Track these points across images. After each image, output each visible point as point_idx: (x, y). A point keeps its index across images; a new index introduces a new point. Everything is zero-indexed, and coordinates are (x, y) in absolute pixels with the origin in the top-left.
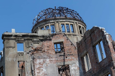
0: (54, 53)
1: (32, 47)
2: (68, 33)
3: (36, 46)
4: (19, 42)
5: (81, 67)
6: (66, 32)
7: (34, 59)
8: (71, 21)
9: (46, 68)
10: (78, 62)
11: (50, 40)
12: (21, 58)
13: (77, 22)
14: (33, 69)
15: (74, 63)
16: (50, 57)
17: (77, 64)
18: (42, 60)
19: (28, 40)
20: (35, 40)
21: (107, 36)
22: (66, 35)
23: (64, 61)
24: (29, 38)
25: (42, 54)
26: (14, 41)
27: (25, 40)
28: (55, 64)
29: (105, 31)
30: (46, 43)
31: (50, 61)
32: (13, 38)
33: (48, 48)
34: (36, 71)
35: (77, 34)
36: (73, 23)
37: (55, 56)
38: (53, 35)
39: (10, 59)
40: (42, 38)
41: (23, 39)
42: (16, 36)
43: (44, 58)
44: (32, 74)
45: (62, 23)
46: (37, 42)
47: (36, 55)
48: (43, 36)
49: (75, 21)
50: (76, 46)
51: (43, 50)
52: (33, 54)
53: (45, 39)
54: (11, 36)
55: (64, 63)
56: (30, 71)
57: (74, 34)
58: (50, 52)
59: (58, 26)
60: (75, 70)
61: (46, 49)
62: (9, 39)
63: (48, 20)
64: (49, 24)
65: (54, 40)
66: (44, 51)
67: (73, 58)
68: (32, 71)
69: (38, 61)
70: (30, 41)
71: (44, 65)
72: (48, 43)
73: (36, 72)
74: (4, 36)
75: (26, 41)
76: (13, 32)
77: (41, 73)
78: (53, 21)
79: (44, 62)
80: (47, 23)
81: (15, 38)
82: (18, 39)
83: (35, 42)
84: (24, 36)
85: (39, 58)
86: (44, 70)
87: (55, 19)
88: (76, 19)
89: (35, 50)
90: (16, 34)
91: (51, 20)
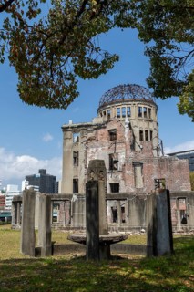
0: (107, 141)
1: (86, 137)
2: (123, 119)
3: (90, 135)
4: (75, 132)
6: (121, 117)
7: (87, 148)
8: (128, 103)
9: (98, 156)
11: (105, 127)
12: (75, 149)
13: (136, 103)
16: (103, 146)
18: (95, 149)
19: (82, 130)
20: (89, 129)
22: (120, 121)
23: (115, 149)
24: (84, 128)
25: (95, 143)
26: (71, 132)
27: (80, 130)
28: (107, 153)
30: (100, 132)
31: (103, 149)
32: (69, 129)
33: (102, 136)
36: (130, 106)
37: (108, 144)
38: (107, 123)
40: (96, 127)
41: (78, 130)
42: (72, 127)
43: (97, 147)
45: (118, 107)
46: (91, 131)
47: (90, 144)
48: (97, 125)
49: (134, 103)
51: (97, 138)
52: (87, 143)
53: (99, 127)
54: (68, 127)
55: (115, 151)
57: (129, 118)
58: (103, 140)
59: (113, 112)
61: (99, 137)
63: (105, 105)
65: (109, 127)
66: (98, 140)
67: (124, 146)
69: (91, 150)
70: (85, 131)
72: (102, 131)
74: (63, 128)
76: (70, 123)
79: (96, 151)
80: (105, 109)
81: (72, 129)
82: (74, 130)
83: (89, 132)
84: (79, 127)
85: (92, 147)
87: (112, 103)
88: (135, 100)
89: (89, 139)
90: (72, 125)
91: (108, 105)
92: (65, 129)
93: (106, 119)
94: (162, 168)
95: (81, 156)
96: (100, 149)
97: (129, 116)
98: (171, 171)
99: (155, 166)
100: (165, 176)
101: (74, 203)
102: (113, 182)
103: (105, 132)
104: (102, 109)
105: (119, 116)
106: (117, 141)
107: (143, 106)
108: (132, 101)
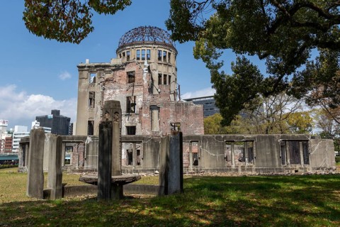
0: (125, 83)
1: (104, 78)
3: (108, 76)
4: (91, 72)
6: (141, 59)
7: (104, 89)
11: (124, 69)
12: (92, 90)
13: (157, 46)
14: (101, 100)
16: (120, 88)
18: (112, 91)
20: (107, 70)
22: (139, 63)
23: (133, 92)
24: (101, 68)
25: (113, 84)
26: (87, 72)
27: (97, 70)
28: (124, 95)
30: (118, 73)
31: (120, 91)
32: (86, 69)
33: (120, 78)
35: (152, 60)
36: (150, 49)
37: (126, 86)
38: (126, 64)
40: (114, 68)
41: (95, 70)
42: (89, 67)
43: (115, 89)
44: (100, 104)
45: (138, 49)
46: (109, 72)
47: (107, 85)
48: (115, 66)
49: (154, 46)
52: (104, 85)
53: (117, 68)
54: (85, 67)
55: (132, 94)
58: (121, 82)
59: (133, 53)
61: (117, 79)
62: (83, 71)
63: (125, 46)
64: (126, 51)
65: (128, 69)
66: (115, 81)
67: (142, 89)
68: (100, 102)
69: (108, 92)
70: (102, 72)
72: (121, 73)
74: (79, 67)
75: (99, 71)
76: (87, 62)
79: (114, 92)
80: (124, 50)
81: (88, 69)
82: (90, 69)
83: (107, 72)
84: (96, 66)
85: (109, 89)
87: (131, 44)
88: (155, 44)
89: (107, 80)
90: (89, 65)
91: (128, 46)
92: (81, 68)
93: (125, 60)
94: (177, 112)
95: (98, 98)
96: (118, 91)
97: (148, 59)
98: (187, 116)
99: (171, 110)
100: (180, 120)
101: (88, 145)
102: (130, 125)
103: (123, 73)
104: (121, 49)
105: (138, 59)
106: (136, 84)
107: (163, 50)
108: (152, 44)
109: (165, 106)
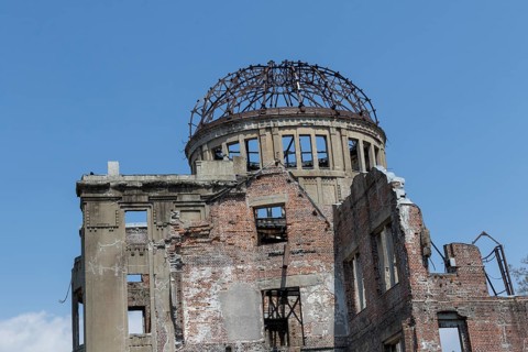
1: (176, 227)
2: (306, 172)
3: (189, 220)
4: (130, 206)
5: (342, 295)
6: (299, 166)
7: (179, 266)
8: (319, 123)
9: (222, 297)
10: (331, 278)
11: (241, 197)
13: (344, 125)
14: (175, 303)
15: (319, 282)
16: (236, 260)
17: (330, 285)
18: (207, 271)
19: (160, 199)
20: (187, 198)
21: (405, 211)
22: (296, 179)
23: (284, 275)
24: (165, 192)
25: (209, 249)
26: (115, 206)
27: (151, 200)
28: (253, 285)
29: (400, 193)
30: (225, 210)
31: (237, 272)
32: (110, 193)
33: (231, 227)
34: (187, 309)
35: (338, 171)
36: (325, 132)
37: (255, 255)
38: (248, 182)
39: (102, 269)
40: (210, 193)
41: (145, 199)
42: (121, 187)
43: (217, 263)
44: (173, 319)
45: (287, 132)
46: (194, 207)
47: (190, 252)
48: (215, 186)
49: (336, 124)
50: (330, 218)
51: (214, 234)
52: (178, 248)
53: (223, 193)
54: (106, 187)
55: (283, 281)
56: (166, 309)
57: (325, 172)
58: (237, 240)
59: (269, 147)
60: (319, 306)
61: (222, 229)
62: (98, 200)
63: (236, 123)
64: (241, 138)
65: (254, 197)
66: (217, 239)
67: (317, 262)
68: (173, 309)
69: (195, 274)
70: (170, 205)
71: (216, 288)
72: (233, 210)
73: (186, 313)
74: (81, 188)
75: (157, 204)
76: (113, 172)
77: (204, 316)
78: (253, 126)
79: (215, 276)
80: (233, 134)
81: (118, 194)
82: (126, 195)
83: (185, 207)
84: (147, 187)
85: (199, 264)
86: (215, 305)
87: (262, 117)
88: (338, 116)
89: (187, 235)
90: (122, 180)
91: (249, 121)
92: (89, 193)
96: (228, 270)
97: (324, 164)
99: (502, 326)
103: (242, 211)
107: (361, 137)
108: (332, 119)
109: (481, 312)
